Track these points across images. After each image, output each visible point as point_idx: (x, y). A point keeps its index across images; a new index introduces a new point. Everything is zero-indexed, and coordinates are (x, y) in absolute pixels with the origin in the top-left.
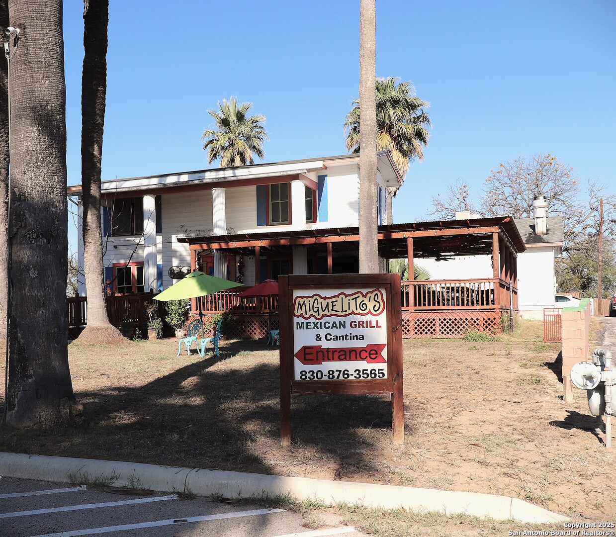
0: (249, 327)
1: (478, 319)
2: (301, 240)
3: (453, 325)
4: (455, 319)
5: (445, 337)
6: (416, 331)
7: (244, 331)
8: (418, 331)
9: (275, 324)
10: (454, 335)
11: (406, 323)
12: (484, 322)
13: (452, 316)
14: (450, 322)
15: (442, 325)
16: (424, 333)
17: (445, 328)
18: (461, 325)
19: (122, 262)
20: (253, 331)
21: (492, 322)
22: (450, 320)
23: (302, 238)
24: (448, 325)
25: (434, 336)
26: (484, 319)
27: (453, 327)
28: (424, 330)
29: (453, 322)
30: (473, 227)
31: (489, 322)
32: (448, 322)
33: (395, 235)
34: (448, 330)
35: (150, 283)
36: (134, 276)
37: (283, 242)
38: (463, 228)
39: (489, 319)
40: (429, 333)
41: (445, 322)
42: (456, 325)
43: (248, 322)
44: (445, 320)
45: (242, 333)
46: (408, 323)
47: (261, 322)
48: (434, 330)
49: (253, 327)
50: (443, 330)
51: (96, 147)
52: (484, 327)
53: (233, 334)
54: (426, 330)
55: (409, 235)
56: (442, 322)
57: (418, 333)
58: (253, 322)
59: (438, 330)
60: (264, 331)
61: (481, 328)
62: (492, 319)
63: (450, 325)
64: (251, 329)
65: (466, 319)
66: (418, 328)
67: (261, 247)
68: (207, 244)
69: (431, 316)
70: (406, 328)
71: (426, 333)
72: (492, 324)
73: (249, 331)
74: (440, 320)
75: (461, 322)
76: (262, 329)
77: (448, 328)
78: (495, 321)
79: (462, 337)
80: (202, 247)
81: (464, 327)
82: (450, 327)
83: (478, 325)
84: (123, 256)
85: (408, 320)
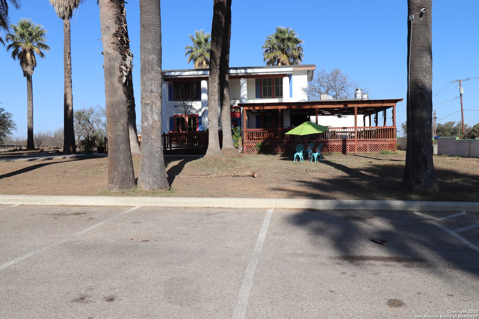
0: (275, 148)
1: (386, 145)
2: (303, 106)
3: (375, 147)
4: (376, 145)
5: (371, 152)
6: (358, 150)
7: (273, 150)
8: (359, 150)
9: (289, 147)
10: (375, 152)
11: (353, 146)
12: (389, 146)
13: (375, 143)
14: (374, 146)
15: (370, 147)
16: (362, 151)
17: (372, 148)
18: (379, 147)
19: (180, 114)
20: (277, 150)
21: (392, 146)
22: (374, 145)
23: (303, 105)
24: (373, 147)
25: (366, 152)
26: (389, 144)
27: (375, 148)
28: (362, 150)
29: (375, 146)
30: (385, 103)
31: (391, 146)
32: (373, 146)
33: (350, 106)
34: (373, 149)
35: (206, 126)
36: (187, 122)
37: (294, 107)
38: (380, 103)
39: (391, 144)
40: (364, 151)
41: (372, 146)
42: (376, 147)
43: (275, 146)
44: (371, 145)
45: (272, 151)
46: (354, 146)
47: (282, 146)
48: (367, 150)
49: (277, 148)
50: (370, 149)
51: (228, 55)
52: (389, 148)
53: (267, 152)
54: (363, 150)
55: (356, 106)
56: (370, 146)
57: (359, 151)
58: (277, 146)
59: (368, 149)
60: (283, 150)
61: (388, 149)
62: (393, 144)
63: (374, 147)
64: (276, 149)
65: (381, 145)
66: (359, 149)
67: (282, 110)
68: (253, 107)
69: (366, 143)
70: (353, 149)
71: (363, 151)
72: (392, 147)
73: (275, 150)
74: (369, 145)
75: (379, 146)
76: (282, 149)
77: (373, 148)
78: (394, 145)
79: (379, 153)
80: (249, 108)
81: (380, 148)
82: (374, 148)
83: (386, 147)
84: (180, 112)
85: (354, 145)
